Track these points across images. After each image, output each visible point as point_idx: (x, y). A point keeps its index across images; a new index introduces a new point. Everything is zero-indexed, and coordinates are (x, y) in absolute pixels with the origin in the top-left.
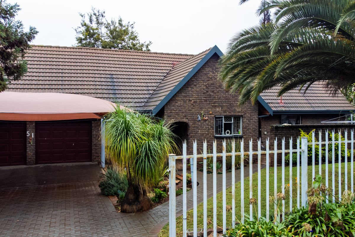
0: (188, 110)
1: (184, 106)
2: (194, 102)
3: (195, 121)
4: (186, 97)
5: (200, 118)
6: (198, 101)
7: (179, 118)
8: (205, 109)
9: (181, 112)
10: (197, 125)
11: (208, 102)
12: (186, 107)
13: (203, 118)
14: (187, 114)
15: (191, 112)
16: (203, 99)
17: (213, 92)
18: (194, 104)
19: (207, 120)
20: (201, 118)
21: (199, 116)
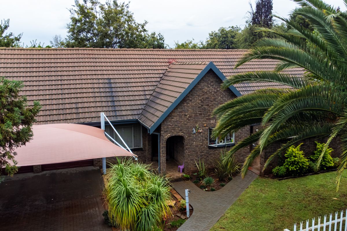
0: (184, 124)
1: (180, 121)
2: (190, 117)
3: (190, 134)
4: (182, 112)
6: (193, 115)
7: (175, 132)
8: (200, 122)
9: (177, 127)
10: (192, 138)
11: (203, 116)
12: (182, 122)
13: (198, 131)
14: (182, 128)
15: (186, 126)
16: (198, 113)
17: (208, 105)
18: (190, 118)
19: (202, 132)
20: (196, 131)
21: (194, 129)
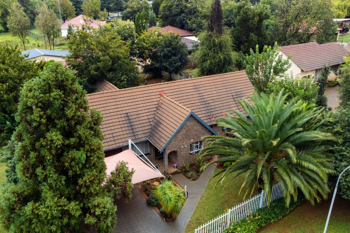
1: (175, 143)
2: (180, 140)
3: (180, 148)
4: (176, 139)
5: (183, 147)
6: (182, 139)
7: (173, 149)
8: (186, 142)
9: (173, 146)
10: (181, 150)
11: (187, 138)
14: (176, 147)
15: (178, 145)
16: (184, 137)
17: (189, 133)
19: (186, 147)
21: (182, 146)
